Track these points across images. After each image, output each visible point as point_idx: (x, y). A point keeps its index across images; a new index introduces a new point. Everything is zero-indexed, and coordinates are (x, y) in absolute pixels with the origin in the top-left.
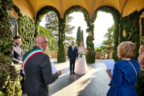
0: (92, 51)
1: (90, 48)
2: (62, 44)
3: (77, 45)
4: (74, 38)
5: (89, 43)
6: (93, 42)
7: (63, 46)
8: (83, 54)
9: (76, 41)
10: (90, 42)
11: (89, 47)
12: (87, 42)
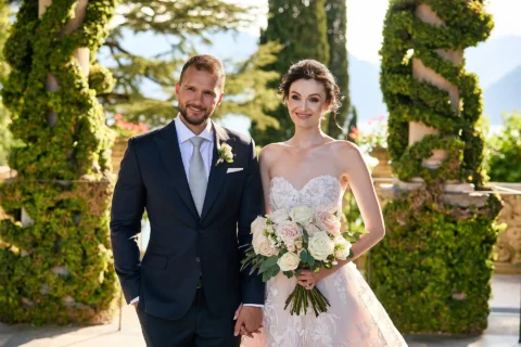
0: (460, 178)
1: (425, 148)
2: (67, 78)
3: (272, 85)
4: (230, 10)
5: (424, 72)
6: (475, 60)
7: (83, 105)
8: (331, 265)
9: (263, 40)
10: (436, 64)
11: (417, 132)
12: (393, 69)
